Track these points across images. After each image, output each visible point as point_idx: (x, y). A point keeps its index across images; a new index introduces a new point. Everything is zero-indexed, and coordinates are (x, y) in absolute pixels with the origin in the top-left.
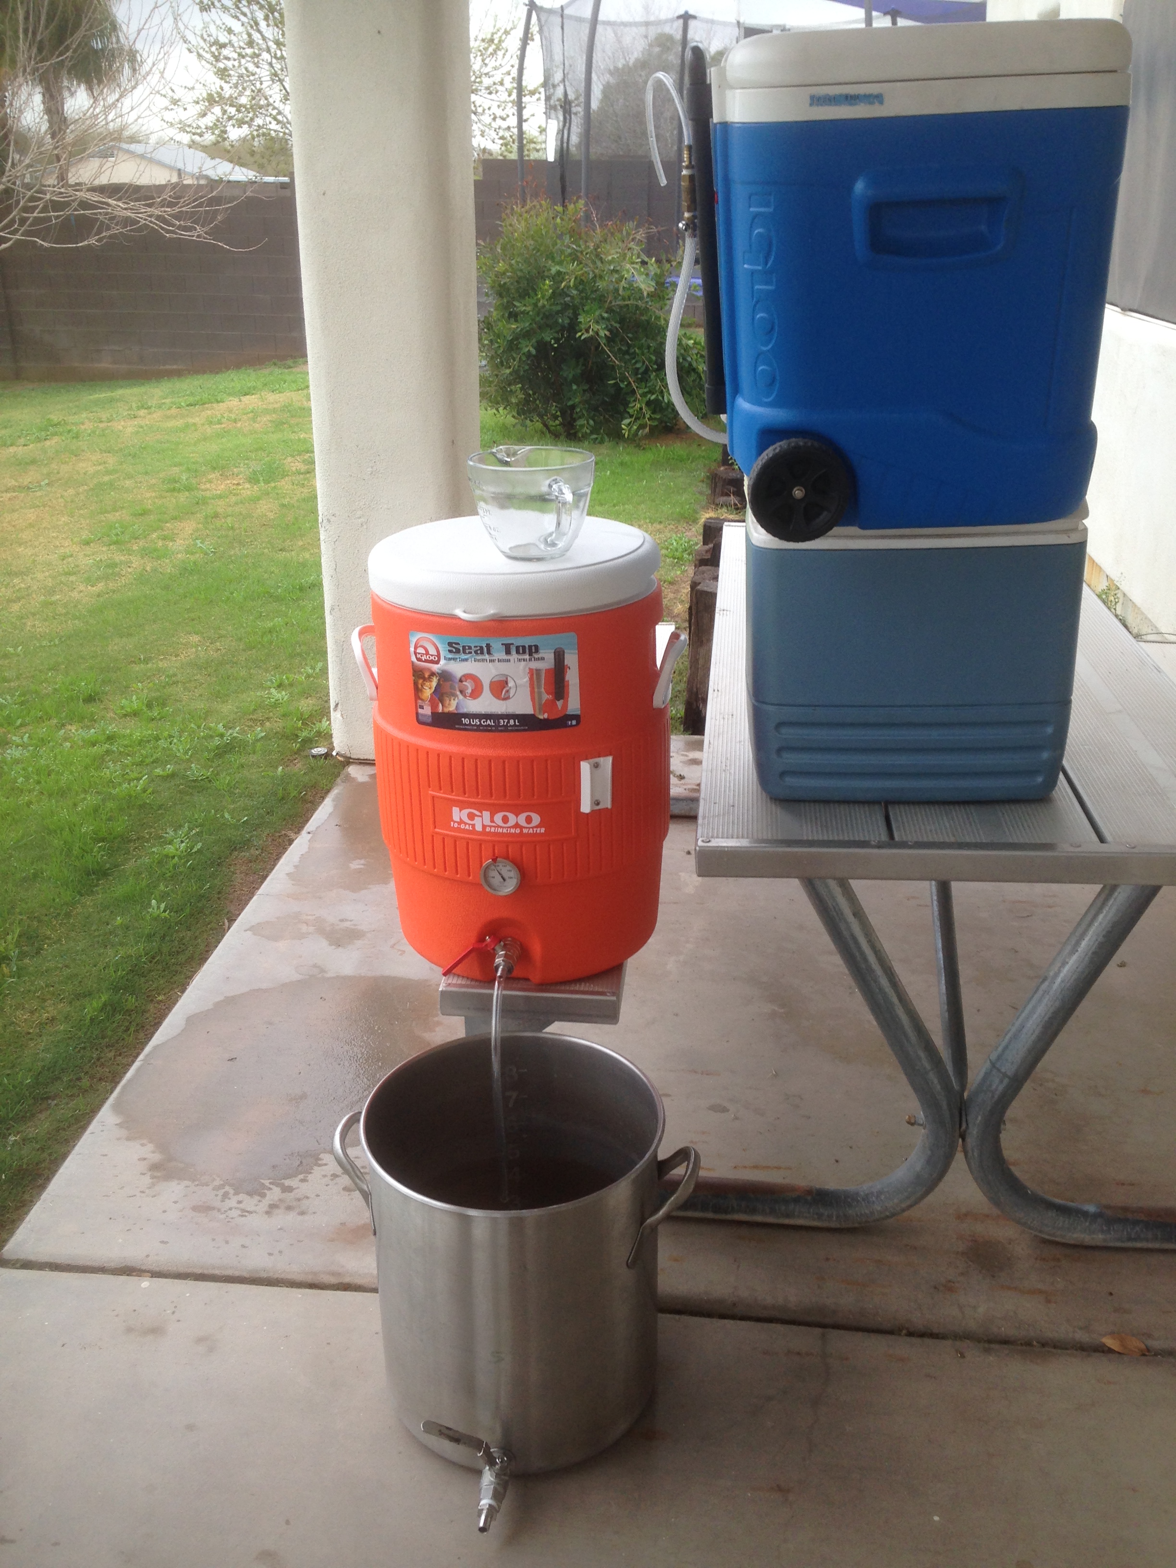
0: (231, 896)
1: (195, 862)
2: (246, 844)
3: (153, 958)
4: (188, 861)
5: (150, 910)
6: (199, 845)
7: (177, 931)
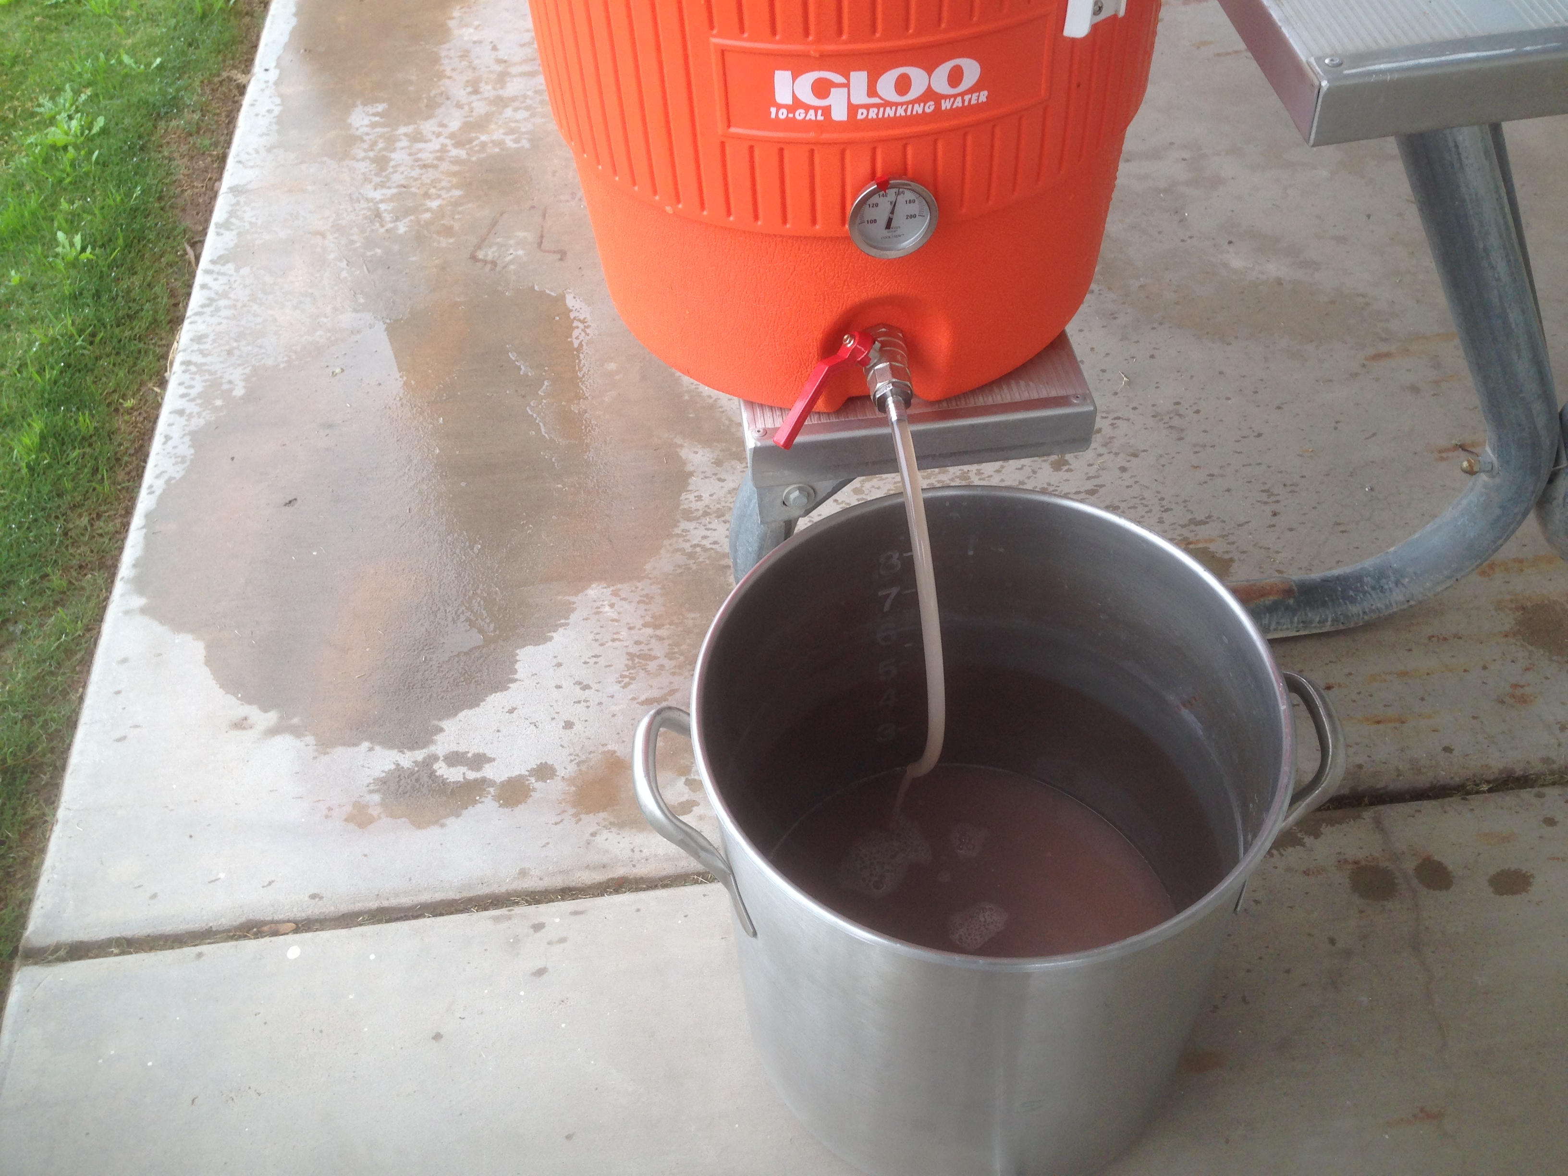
0: (180, 202)
1: (105, 151)
2: (175, 104)
3: (93, 335)
4: (91, 153)
5: (59, 250)
6: (100, 122)
7: (117, 280)
